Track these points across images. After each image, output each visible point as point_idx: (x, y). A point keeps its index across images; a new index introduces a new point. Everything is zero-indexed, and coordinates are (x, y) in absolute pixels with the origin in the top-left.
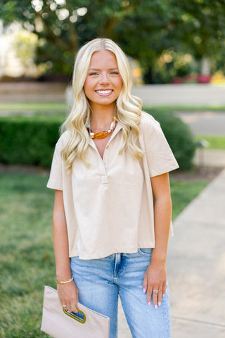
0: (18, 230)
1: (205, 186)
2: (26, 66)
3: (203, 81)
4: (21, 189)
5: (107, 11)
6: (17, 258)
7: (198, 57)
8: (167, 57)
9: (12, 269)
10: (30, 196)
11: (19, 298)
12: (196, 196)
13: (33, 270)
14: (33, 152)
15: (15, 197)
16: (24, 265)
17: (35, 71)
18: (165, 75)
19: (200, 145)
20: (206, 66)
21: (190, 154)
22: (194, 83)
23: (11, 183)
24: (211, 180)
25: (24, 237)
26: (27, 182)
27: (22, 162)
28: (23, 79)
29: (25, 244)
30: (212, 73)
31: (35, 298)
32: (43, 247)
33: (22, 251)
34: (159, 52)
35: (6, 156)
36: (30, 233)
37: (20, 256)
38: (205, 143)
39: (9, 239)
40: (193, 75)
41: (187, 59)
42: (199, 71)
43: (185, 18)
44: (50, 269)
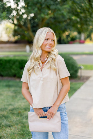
0: (8, 102)
1: (83, 84)
2: (9, 37)
3: (82, 42)
4: (9, 86)
5: (43, 15)
6: (8, 113)
7: (80, 33)
8: (67, 33)
9: (6, 117)
10: (12, 89)
11: (9, 128)
12: (79, 88)
13: (14, 117)
14: (13, 71)
15: (6, 89)
16: (10, 115)
17: (13, 39)
18: (66, 40)
19: (80, 68)
20: (83, 36)
21: (76, 71)
22: (78, 43)
23: (5, 84)
24: (85, 82)
25: (10, 105)
26: (11, 83)
27: (9, 76)
28: (8, 42)
29: (11, 107)
30: (85, 39)
31: (15, 128)
32: (18, 109)
33: (10, 110)
34: (64, 31)
35: (2, 73)
36: (13, 103)
37: (9, 112)
38: (82, 67)
39: (5, 106)
40: (78, 40)
41: (75, 34)
42: (80, 39)
43: (74, 18)
44: (21, 117)
